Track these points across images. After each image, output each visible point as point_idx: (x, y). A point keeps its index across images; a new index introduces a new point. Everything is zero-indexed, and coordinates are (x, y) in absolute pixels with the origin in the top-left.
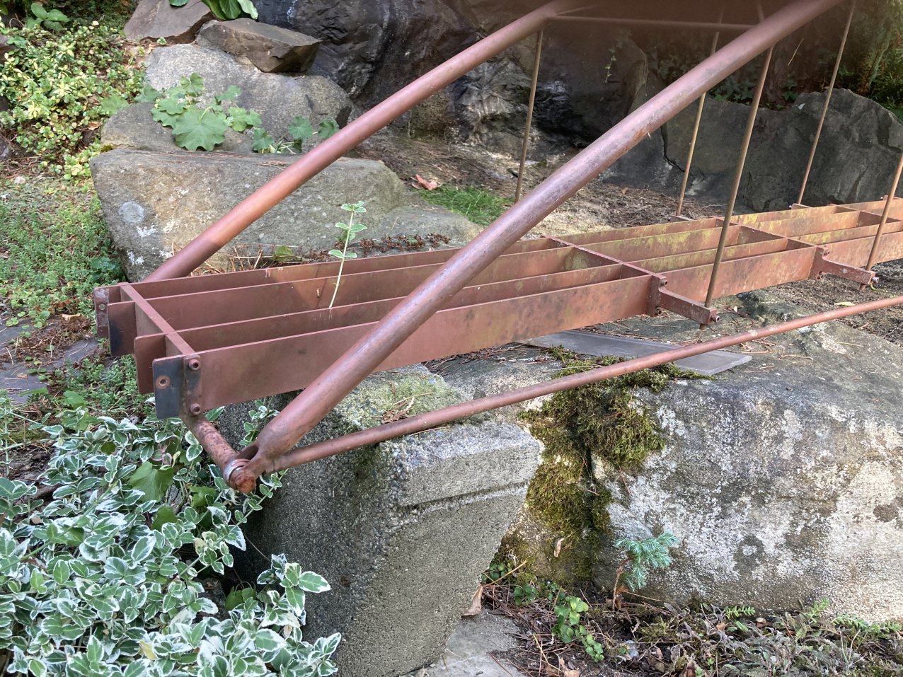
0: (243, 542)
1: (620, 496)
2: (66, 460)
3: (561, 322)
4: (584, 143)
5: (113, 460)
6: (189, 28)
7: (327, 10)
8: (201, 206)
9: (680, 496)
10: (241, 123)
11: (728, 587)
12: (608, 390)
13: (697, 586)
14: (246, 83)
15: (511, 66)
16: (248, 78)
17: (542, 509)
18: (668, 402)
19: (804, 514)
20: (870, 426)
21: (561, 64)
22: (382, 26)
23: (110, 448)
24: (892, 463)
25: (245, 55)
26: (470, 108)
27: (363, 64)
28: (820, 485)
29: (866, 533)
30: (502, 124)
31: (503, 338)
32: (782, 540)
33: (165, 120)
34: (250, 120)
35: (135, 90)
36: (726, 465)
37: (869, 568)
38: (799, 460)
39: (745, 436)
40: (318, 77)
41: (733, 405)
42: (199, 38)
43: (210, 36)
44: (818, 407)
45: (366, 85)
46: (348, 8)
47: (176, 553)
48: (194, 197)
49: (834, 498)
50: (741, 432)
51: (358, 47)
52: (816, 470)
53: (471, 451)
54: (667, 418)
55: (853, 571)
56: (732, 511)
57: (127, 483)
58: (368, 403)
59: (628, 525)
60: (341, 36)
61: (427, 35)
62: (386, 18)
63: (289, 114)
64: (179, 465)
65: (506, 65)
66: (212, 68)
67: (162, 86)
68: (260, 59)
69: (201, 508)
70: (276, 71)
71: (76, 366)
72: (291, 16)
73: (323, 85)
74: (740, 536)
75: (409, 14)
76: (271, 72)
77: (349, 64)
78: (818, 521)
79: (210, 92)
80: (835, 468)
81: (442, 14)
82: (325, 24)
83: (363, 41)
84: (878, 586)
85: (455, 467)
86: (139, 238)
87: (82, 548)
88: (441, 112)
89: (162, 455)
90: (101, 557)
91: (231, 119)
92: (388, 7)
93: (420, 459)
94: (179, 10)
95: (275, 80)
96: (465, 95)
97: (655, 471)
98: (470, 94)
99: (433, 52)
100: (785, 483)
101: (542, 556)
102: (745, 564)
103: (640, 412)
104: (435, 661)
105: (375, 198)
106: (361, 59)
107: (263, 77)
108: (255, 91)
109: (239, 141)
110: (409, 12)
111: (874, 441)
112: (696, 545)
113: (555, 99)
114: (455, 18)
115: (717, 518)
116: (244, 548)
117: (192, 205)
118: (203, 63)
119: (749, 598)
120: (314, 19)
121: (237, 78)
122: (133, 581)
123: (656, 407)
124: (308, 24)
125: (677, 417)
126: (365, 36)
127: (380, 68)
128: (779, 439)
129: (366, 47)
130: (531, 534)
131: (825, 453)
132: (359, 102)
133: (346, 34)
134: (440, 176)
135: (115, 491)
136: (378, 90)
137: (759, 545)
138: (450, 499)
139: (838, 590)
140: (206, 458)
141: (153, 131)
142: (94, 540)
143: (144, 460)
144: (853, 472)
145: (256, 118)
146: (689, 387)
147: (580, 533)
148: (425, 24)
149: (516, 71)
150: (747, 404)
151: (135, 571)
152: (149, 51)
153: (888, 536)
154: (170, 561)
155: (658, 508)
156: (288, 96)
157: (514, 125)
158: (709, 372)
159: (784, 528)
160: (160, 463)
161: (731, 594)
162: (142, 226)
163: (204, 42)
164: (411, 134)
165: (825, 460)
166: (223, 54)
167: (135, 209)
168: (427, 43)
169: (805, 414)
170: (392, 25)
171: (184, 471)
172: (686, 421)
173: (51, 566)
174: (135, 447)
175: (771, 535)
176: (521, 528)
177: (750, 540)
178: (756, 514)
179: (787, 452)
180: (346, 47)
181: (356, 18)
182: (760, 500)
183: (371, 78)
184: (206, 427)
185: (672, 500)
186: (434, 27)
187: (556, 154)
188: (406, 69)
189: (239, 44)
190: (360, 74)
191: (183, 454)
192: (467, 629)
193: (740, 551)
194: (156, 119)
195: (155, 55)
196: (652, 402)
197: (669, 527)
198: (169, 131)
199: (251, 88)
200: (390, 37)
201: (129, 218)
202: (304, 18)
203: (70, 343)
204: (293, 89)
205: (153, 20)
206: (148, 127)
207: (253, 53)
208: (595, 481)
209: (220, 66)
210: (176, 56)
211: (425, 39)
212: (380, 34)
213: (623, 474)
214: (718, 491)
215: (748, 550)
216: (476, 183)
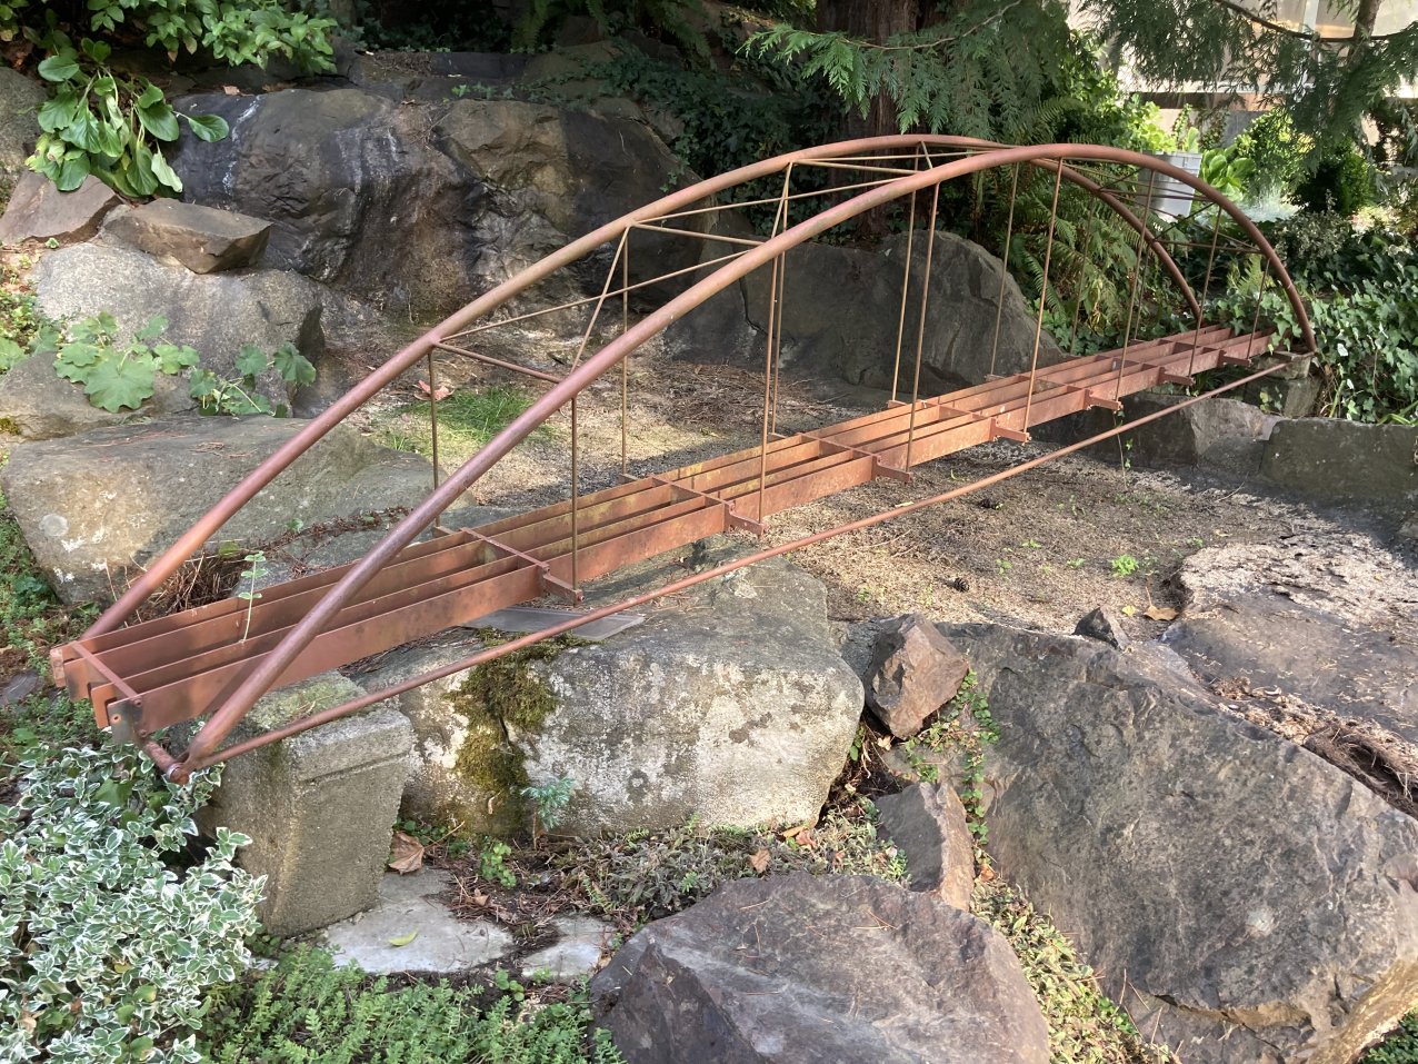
0: (195, 829)
1: (531, 753)
2: (38, 788)
3: (450, 619)
4: (648, 307)
5: (80, 782)
6: (87, 220)
7: (276, 175)
8: (132, 508)
9: (576, 746)
10: (172, 363)
11: (626, 816)
12: (513, 665)
13: (604, 820)
14: (175, 293)
15: (535, 219)
16: (177, 285)
17: (473, 774)
18: (557, 669)
19: (675, 746)
20: (718, 668)
21: (601, 212)
22: (353, 190)
23: (75, 773)
24: (736, 695)
25: (169, 254)
26: (489, 278)
27: (335, 239)
28: (682, 720)
29: (726, 754)
30: (536, 292)
31: (396, 641)
32: (662, 770)
33: (74, 375)
34: (183, 358)
35: (25, 323)
36: (607, 716)
37: (733, 782)
38: (663, 703)
39: (620, 690)
40: (271, 273)
41: (609, 665)
42: (102, 231)
43: (118, 229)
44: (678, 657)
45: (343, 265)
46: (305, 171)
47: (141, 841)
48: (122, 501)
49: (696, 729)
50: (617, 687)
51: (324, 219)
52: (678, 709)
53: (351, 736)
54: (558, 682)
55: (720, 786)
56: (619, 753)
57: (95, 799)
58: (278, 711)
59: (541, 777)
60: (300, 207)
61: (417, 192)
62: (358, 180)
63: (237, 330)
64: (136, 778)
65: (529, 219)
66: (127, 278)
67: (61, 312)
68: (191, 258)
69: (158, 809)
70: (215, 271)
71: (20, 702)
72: (229, 185)
73: (280, 284)
74: (629, 772)
75: (389, 171)
76: (209, 272)
77: (315, 242)
78: (687, 750)
79: (128, 313)
80: (692, 706)
81: (433, 164)
82: (276, 193)
83: (330, 211)
84: (743, 796)
85: (338, 749)
86: (65, 553)
87: (66, 847)
88: (450, 287)
89: (121, 772)
90: (83, 851)
91: (159, 360)
92: (359, 164)
93: (309, 747)
94: (70, 196)
95: (213, 284)
96: (479, 262)
97: (553, 728)
98: (486, 260)
99: (429, 213)
100: (655, 723)
101: (478, 816)
102: (636, 794)
103: (537, 681)
104: (373, 907)
105: (330, 468)
106: (331, 233)
107: (198, 282)
108: (189, 303)
109: (174, 388)
110: (388, 168)
111: (721, 680)
112: (595, 784)
113: (599, 257)
114: (453, 168)
115: (608, 760)
116: (196, 834)
117: (122, 510)
118: (113, 271)
119: (643, 822)
120: (261, 188)
121: (162, 287)
122: (109, 863)
123: (548, 677)
124: (253, 195)
125: (565, 681)
126: (332, 205)
127: (360, 240)
128: (648, 688)
129: (336, 219)
130: (467, 798)
131: (684, 694)
132: (337, 287)
133: (306, 205)
134: (453, 378)
135: (85, 805)
136: (360, 269)
137: (644, 776)
138: (341, 772)
139: (710, 804)
140: (158, 771)
141: (59, 391)
142: (75, 840)
143: (106, 778)
144: (708, 706)
145: (191, 355)
146: (578, 653)
147: (507, 790)
148: (412, 180)
149: (543, 226)
150: (621, 662)
151: (110, 856)
152: (36, 259)
153: (743, 754)
154: (136, 847)
155: (561, 758)
156: (234, 306)
157: (552, 293)
158: (598, 638)
159: (662, 760)
160: (120, 779)
161: (629, 821)
162: (68, 539)
163: (111, 238)
164: (414, 319)
165: (684, 700)
166: (139, 255)
167: (58, 522)
168: (419, 203)
169: (666, 665)
170: (368, 187)
171: (141, 782)
172: (572, 684)
173: (46, 862)
174: (95, 770)
175: (652, 768)
176: (458, 793)
177: (638, 774)
178: (639, 751)
179: (654, 697)
180: (310, 220)
181: (317, 183)
182: (639, 740)
183: (348, 255)
184: (152, 745)
185: (570, 751)
186: (424, 183)
187: (613, 324)
188: (395, 238)
189: (158, 240)
190: (333, 251)
191: (139, 769)
192: (407, 882)
193: (630, 783)
194: (60, 375)
195: (45, 265)
196: (544, 671)
197: (572, 773)
198: (80, 388)
199: (182, 299)
200: (367, 202)
201: (52, 531)
202: (247, 187)
203: (8, 679)
204: (240, 294)
205: (36, 212)
206: (52, 387)
207: (181, 250)
208: (510, 743)
209: (138, 273)
210: (74, 266)
211: (416, 198)
212: (352, 199)
213: (529, 734)
214: (605, 737)
215: (637, 783)
216: (504, 379)
